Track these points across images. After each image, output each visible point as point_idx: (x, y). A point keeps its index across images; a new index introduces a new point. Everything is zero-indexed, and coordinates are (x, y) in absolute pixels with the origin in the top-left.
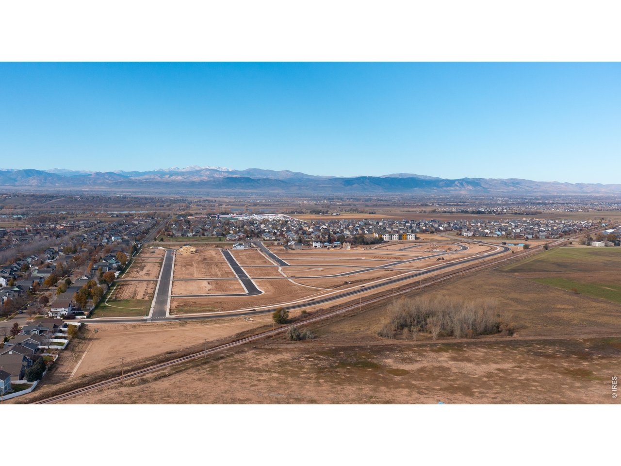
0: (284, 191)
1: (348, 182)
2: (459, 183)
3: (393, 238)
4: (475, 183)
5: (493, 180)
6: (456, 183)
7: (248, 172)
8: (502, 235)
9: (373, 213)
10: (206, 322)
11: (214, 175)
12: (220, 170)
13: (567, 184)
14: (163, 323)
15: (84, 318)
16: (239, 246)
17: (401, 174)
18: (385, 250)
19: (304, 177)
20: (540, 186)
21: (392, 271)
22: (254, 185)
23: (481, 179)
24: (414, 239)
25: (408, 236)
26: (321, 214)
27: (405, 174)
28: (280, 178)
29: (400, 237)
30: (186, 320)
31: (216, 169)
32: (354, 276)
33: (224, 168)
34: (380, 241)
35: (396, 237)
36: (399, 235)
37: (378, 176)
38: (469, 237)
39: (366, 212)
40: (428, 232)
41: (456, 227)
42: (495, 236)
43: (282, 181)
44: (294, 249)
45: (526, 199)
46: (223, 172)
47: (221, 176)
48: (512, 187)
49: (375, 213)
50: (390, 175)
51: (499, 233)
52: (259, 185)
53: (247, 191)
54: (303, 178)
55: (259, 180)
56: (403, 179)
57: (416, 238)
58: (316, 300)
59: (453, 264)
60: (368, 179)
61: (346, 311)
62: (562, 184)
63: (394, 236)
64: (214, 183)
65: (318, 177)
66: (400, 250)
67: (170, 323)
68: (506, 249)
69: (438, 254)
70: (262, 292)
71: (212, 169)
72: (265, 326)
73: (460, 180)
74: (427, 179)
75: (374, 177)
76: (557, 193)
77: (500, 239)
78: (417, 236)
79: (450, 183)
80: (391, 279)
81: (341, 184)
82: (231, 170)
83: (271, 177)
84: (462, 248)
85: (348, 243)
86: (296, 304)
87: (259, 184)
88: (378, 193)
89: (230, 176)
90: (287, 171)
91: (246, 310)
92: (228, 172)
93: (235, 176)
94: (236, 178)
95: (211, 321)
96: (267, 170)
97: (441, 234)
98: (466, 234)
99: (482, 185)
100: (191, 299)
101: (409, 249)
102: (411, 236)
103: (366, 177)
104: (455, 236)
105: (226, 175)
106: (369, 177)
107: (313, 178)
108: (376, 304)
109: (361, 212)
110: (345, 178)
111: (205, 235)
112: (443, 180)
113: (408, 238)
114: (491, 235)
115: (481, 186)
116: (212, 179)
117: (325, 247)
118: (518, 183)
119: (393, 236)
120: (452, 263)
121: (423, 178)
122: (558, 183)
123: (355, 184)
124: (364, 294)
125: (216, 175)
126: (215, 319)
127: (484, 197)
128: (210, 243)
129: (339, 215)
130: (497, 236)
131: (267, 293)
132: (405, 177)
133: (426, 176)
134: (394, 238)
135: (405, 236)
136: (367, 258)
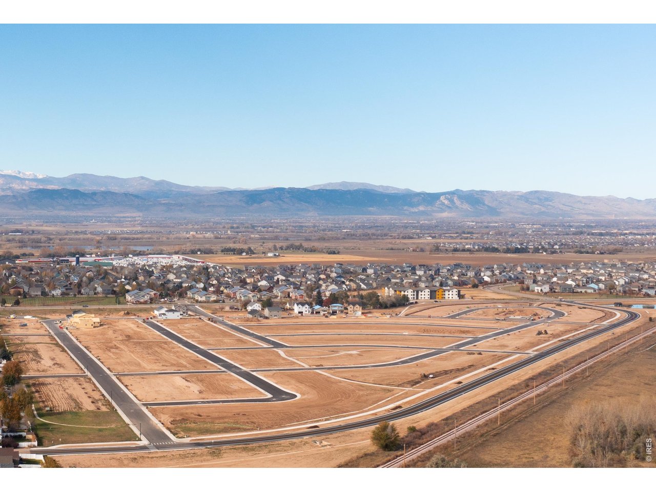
0: (141, 214)
1: (254, 198)
2: (446, 198)
3: (420, 296)
4: (474, 199)
5: (504, 194)
6: (442, 198)
7: (73, 179)
8: (600, 289)
9: (334, 253)
10: (253, 449)
11: (11, 185)
12: (21, 176)
13: (631, 200)
14: (181, 453)
15: (34, 446)
16: (171, 313)
17: (344, 184)
18: (424, 317)
19: (173, 189)
20: (585, 204)
21: (480, 354)
22: (85, 203)
23: (484, 191)
24: (456, 297)
25: (447, 293)
26: (244, 254)
27: (351, 184)
28: (131, 190)
29: (433, 295)
30: (216, 447)
31: (13, 174)
32: (425, 365)
33: (28, 173)
34: (402, 302)
35: (425, 295)
36: (431, 292)
37: (304, 187)
38: (546, 293)
39: (321, 251)
40: (466, 285)
41: (510, 277)
42: (589, 291)
43: (136, 196)
44: (267, 318)
45: (571, 226)
46: (28, 180)
47: (24, 188)
48: (537, 206)
49: (338, 253)
50: (324, 185)
51: (596, 287)
52: (94, 203)
53: (74, 214)
54: (170, 191)
55: (94, 194)
56: (349, 192)
57: (461, 296)
58: (404, 408)
59: (570, 343)
60: (289, 193)
61: (478, 427)
62: (623, 200)
63: (423, 293)
64: (14, 200)
65: (197, 188)
66: (449, 317)
67: (192, 452)
68: (632, 315)
69: (523, 324)
70: (295, 396)
71: (8, 175)
72: (366, 455)
73: (448, 193)
74: (389, 192)
75: (299, 189)
76: (616, 215)
77: (604, 296)
78: (462, 293)
79: (431, 199)
80: (493, 369)
81: (240, 200)
82: (41, 177)
83: (115, 189)
84: (553, 314)
85: (357, 306)
86: (375, 414)
87: (95, 201)
88: (311, 217)
89: (41, 187)
90: (142, 178)
91: (303, 427)
92: (36, 180)
93: (50, 187)
94: (54, 190)
95: (259, 447)
96: (105, 177)
97: (492, 288)
98: (539, 288)
99: (486, 203)
100: (186, 408)
101: (464, 316)
102: (451, 293)
103: (284, 189)
104: (519, 291)
105: (34, 186)
106: (290, 188)
107: (188, 190)
108: (513, 413)
109: (311, 251)
110: (246, 191)
111: (82, 294)
112: (419, 194)
113: (447, 296)
114: (583, 291)
115: (484, 204)
116: (9, 193)
117: (317, 313)
118: (547, 199)
119: (420, 293)
120: (567, 339)
121: (381, 190)
122: (617, 199)
123: (264, 201)
124: (476, 395)
125: (16, 186)
126: (264, 443)
127: (496, 222)
128: (105, 307)
129: (279, 256)
130: (592, 291)
131: (305, 396)
132: (351, 189)
133: (387, 187)
134: (423, 296)
135: (440, 293)
136: (412, 333)
